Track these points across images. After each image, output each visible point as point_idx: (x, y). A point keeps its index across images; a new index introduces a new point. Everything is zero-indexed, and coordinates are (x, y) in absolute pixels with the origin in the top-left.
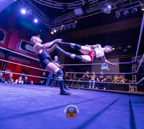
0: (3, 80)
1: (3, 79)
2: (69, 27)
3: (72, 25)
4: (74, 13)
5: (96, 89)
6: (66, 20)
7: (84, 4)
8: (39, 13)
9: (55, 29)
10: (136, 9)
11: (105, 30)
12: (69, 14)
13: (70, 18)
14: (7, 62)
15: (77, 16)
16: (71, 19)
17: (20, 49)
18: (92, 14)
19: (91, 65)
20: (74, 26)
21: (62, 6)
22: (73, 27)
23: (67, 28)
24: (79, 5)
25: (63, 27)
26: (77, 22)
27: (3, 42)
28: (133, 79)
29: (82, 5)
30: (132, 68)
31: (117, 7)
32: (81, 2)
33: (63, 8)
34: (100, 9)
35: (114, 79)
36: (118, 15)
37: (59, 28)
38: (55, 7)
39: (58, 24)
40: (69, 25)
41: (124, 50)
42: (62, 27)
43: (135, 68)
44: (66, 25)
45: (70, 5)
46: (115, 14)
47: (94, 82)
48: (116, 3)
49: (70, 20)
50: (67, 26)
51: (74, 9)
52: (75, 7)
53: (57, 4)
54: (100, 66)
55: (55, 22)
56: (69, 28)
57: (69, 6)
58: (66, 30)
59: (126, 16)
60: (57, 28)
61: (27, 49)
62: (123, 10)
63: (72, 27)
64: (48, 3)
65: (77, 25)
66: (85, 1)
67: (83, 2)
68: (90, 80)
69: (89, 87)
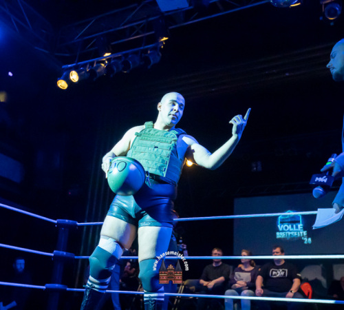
4: (155, 3)
9: (76, 69)
12: (134, 8)
13: (138, 25)
16: (143, 30)
18: (226, 9)
19: (233, 219)
20: (155, 59)
23: (126, 65)
25: (109, 60)
26: (165, 39)
36: (332, 12)
37: (92, 64)
39: (86, 50)
40: (133, 53)
42: (103, 62)
44: (119, 54)
47: (246, 296)
49: (137, 34)
50: (126, 55)
54: (272, 224)
56: (134, 63)
60: (85, 66)
63: (147, 60)
65: (166, 51)
68: (228, 291)
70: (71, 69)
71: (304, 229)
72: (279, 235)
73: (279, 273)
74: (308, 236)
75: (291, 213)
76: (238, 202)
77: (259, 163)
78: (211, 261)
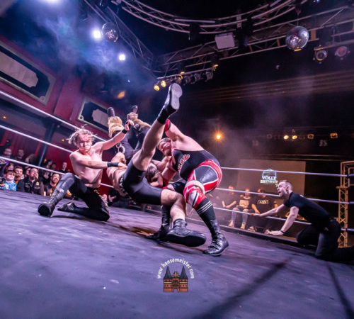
0: (37, 186)
1: (38, 184)
2: (198, 77)
3: (205, 72)
4: (215, 44)
5: (252, 230)
6: (192, 61)
7: (239, 26)
8: (131, 40)
9: (165, 79)
11: (282, 90)
12: (200, 47)
13: (201, 57)
14: (48, 145)
15: (220, 54)
17: (81, 118)
18: (254, 51)
20: (210, 76)
21: (189, 25)
22: (208, 78)
23: (193, 79)
24: (228, 26)
25: (183, 76)
26: (216, 65)
28: (339, 215)
29: (235, 26)
30: (338, 187)
31: (317, 37)
32: (235, 19)
33: (189, 32)
34: (276, 40)
36: (321, 56)
37: (174, 77)
38: (172, 27)
39: (171, 69)
40: (197, 73)
41: (321, 142)
42: (180, 77)
43: (347, 189)
44: (189, 73)
45: (207, 24)
46: (312, 53)
47: (245, 212)
48: (317, 29)
49: (200, 62)
50: (193, 74)
51: (214, 35)
52: (217, 31)
53: (176, 20)
55: (165, 64)
57: (203, 28)
58: (189, 83)
59: (342, 59)
60: (169, 78)
61: (95, 120)
62: (335, 44)
63: (205, 77)
64: (157, 18)
65: (216, 72)
66: (243, 17)
67: (239, 21)
68: (235, 208)
69: (229, 223)
70: (162, 80)
73: (264, 202)
76: (242, 161)
77: (257, 142)
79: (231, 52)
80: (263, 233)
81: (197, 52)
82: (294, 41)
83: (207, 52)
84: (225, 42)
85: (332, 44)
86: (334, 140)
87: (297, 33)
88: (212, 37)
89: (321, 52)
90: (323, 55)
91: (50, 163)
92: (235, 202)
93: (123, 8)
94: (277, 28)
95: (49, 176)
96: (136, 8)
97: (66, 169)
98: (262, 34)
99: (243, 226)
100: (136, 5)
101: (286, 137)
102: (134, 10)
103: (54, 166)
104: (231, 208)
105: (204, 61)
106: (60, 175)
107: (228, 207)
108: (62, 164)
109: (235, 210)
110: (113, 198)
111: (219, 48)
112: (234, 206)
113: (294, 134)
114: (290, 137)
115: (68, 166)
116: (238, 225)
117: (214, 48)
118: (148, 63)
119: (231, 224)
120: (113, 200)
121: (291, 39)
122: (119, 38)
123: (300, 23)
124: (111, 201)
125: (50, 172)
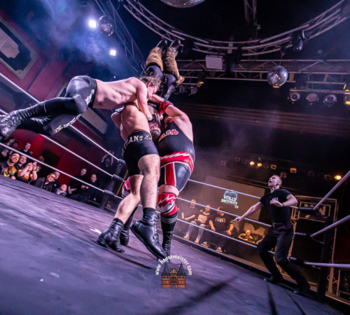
3: (190, 86)
4: (204, 63)
5: (205, 245)
7: (230, 52)
8: (126, 38)
10: (335, 98)
11: (256, 120)
12: (190, 62)
13: (190, 72)
15: (207, 73)
16: (191, 75)
18: (238, 78)
20: (193, 92)
24: (220, 49)
26: (202, 83)
27: (21, 74)
29: (226, 51)
31: (294, 80)
32: (227, 45)
33: (182, 45)
34: (259, 73)
35: (244, 232)
36: (295, 97)
38: (168, 37)
43: (296, 221)
45: (200, 42)
46: (288, 93)
47: (202, 227)
48: (296, 73)
49: (188, 76)
51: (206, 54)
52: (209, 51)
53: (173, 31)
54: (221, 194)
56: (182, 90)
57: (197, 45)
59: (311, 104)
62: (307, 90)
63: (189, 91)
64: (155, 24)
65: (200, 89)
66: (234, 45)
67: (230, 47)
68: (193, 222)
69: (185, 235)
71: (237, 201)
72: (223, 201)
73: (221, 220)
74: (238, 205)
75: (233, 192)
76: (208, 178)
77: (226, 162)
78: (189, 204)
79: (218, 74)
80: (215, 249)
81: (186, 66)
82: (274, 78)
83: (197, 68)
84: (214, 63)
85: (305, 89)
86: (293, 174)
87: (278, 72)
88: (203, 56)
89: (295, 94)
90: (297, 97)
91: (12, 141)
92: (194, 216)
93: (125, 6)
94: (262, 63)
95: (8, 154)
96: (137, 9)
97: (29, 151)
98: (248, 65)
99: (197, 241)
100: (138, 7)
101: (252, 163)
102: (134, 11)
103: (16, 145)
104: (190, 221)
105: (191, 76)
106: (20, 155)
107: (187, 219)
108: (25, 144)
109: (193, 224)
110: (73, 190)
111: (208, 67)
112: (193, 219)
113: (260, 162)
114: (256, 164)
115: (31, 147)
116: (192, 238)
117: (203, 66)
118: (138, 64)
119: (187, 237)
120: (73, 192)
121: (272, 76)
122: (114, 33)
123: (283, 64)
124: (70, 193)
125: (10, 150)
